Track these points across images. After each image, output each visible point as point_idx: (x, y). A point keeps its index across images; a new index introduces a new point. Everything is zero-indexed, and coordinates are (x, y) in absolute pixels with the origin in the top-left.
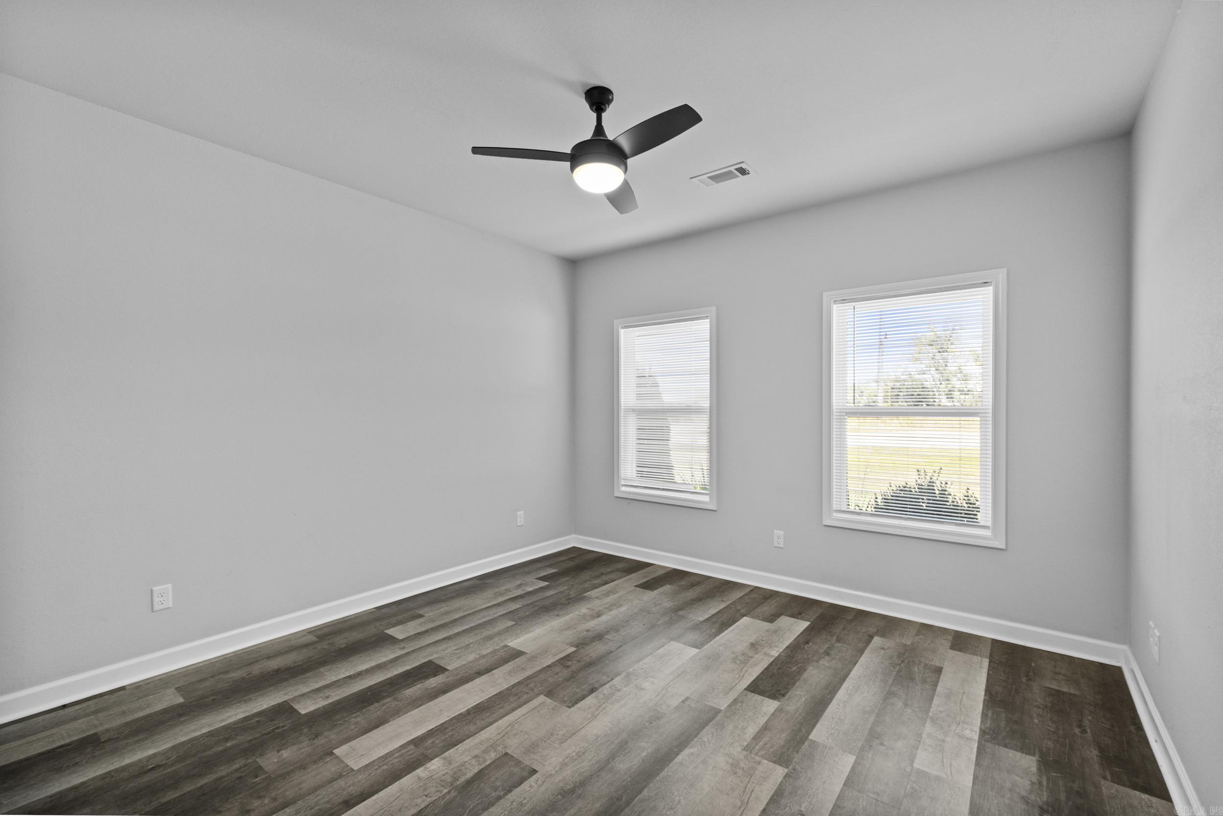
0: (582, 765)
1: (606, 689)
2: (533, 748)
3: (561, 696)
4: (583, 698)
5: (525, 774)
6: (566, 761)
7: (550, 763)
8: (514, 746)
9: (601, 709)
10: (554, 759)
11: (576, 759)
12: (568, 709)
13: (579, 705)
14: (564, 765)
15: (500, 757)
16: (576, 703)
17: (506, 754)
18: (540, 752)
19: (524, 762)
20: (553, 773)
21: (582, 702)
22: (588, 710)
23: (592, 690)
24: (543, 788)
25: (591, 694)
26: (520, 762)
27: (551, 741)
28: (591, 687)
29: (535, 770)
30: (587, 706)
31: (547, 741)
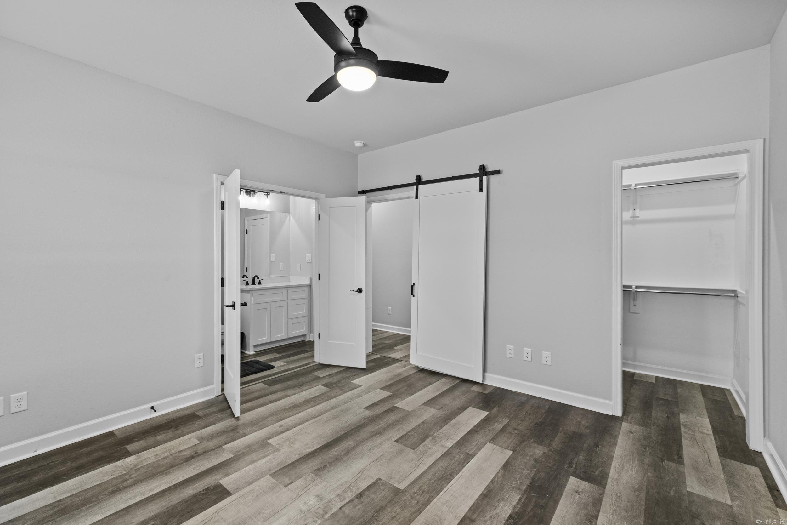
0: (371, 444)
1: (349, 496)
2: (400, 453)
3: (386, 490)
4: (369, 487)
5: (400, 441)
6: (380, 446)
7: (389, 445)
8: (411, 454)
9: (356, 478)
10: (386, 447)
11: (375, 446)
12: (381, 478)
13: (373, 481)
14: (381, 444)
15: (416, 447)
16: (374, 483)
17: (413, 449)
18: (395, 450)
19: (402, 446)
20: (386, 441)
21: (370, 484)
22: (366, 477)
23: (360, 495)
24: (390, 435)
25: (362, 491)
26: (404, 446)
27: (389, 456)
28: (362, 499)
29: (396, 442)
30: (366, 480)
31: (392, 456)
